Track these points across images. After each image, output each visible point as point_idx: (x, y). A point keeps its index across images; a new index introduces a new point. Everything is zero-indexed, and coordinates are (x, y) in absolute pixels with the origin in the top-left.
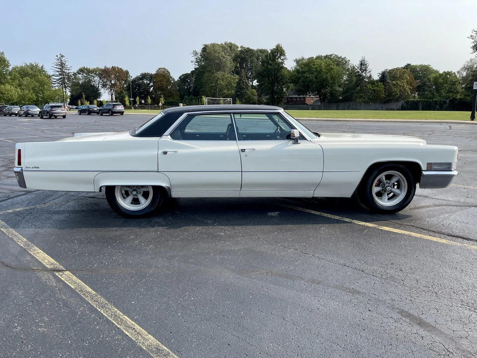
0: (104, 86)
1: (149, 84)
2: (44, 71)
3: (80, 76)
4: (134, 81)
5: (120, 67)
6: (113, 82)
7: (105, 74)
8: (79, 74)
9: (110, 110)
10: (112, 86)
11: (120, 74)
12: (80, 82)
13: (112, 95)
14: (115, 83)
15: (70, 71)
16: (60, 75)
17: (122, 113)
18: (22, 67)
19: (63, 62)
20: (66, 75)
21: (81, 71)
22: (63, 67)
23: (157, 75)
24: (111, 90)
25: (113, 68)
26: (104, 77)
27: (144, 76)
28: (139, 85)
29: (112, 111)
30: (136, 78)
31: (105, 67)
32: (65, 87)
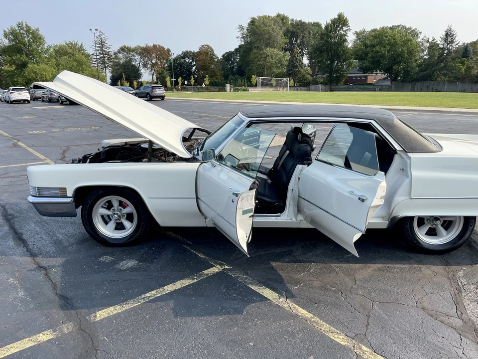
0: (145, 66)
1: (191, 63)
2: (83, 50)
3: (121, 55)
4: (175, 60)
5: (162, 45)
6: (154, 62)
7: (145, 52)
8: (120, 53)
9: (148, 94)
10: (153, 65)
11: (161, 52)
12: (121, 62)
13: (153, 75)
14: (156, 63)
15: (110, 50)
16: (100, 54)
17: (162, 98)
18: (61, 46)
19: (103, 40)
20: (106, 54)
21: (123, 49)
22: (102, 45)
23: (199, 53)
24: (152, 70)
25: (155, 46)
26: (145, 56)
27: (186, 55)
28: (181, 65)
29: (150, 96)
30: (178, 56)
31: (147, 45)
32: (105, 67)
